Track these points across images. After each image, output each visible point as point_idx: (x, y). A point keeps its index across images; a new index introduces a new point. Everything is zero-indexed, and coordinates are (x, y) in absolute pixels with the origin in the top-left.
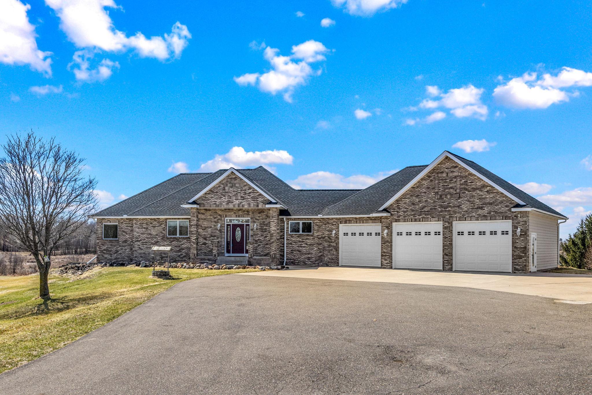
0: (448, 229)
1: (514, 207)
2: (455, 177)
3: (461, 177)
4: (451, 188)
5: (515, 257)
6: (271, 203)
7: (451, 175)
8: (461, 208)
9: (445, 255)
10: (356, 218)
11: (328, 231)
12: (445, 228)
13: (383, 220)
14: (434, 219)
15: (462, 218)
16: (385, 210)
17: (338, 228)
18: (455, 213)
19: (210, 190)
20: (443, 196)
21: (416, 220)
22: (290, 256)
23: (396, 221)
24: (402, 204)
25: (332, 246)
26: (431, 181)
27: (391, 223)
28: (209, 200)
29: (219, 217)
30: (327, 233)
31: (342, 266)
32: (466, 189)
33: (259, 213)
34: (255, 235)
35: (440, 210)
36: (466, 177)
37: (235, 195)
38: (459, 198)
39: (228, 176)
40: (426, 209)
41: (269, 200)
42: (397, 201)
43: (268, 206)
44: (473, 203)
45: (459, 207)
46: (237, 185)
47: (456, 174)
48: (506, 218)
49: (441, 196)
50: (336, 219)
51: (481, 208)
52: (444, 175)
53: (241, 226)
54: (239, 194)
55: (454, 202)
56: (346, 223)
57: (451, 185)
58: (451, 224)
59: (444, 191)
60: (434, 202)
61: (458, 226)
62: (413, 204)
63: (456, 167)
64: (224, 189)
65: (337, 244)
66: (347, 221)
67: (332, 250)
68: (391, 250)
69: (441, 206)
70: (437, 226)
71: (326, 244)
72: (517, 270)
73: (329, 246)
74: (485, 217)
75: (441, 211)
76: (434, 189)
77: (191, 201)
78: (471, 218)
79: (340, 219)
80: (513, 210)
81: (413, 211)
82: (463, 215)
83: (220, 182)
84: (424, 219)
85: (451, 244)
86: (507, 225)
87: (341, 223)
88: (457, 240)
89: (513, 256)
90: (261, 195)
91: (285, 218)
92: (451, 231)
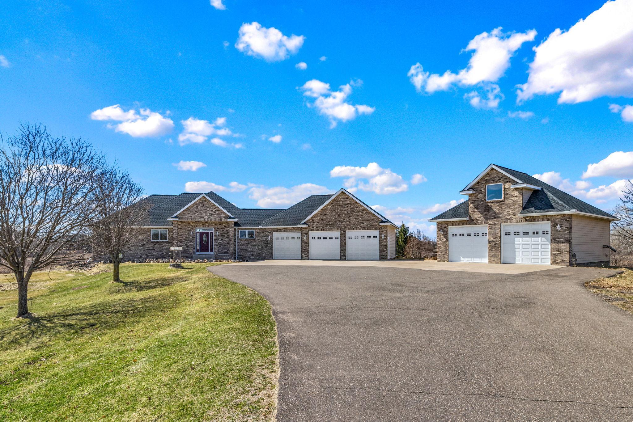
0: (343, 235)
1: (381, 222)
2: (347, 204)
3: (351, 204)
4: (345, 210)
5: (381, 251)
6: (230, 218)
7: (345, 203)
8: (351, 223)
9: (342, 250)
10: (284, 228)
11: (265, 236)
12: (341, 234)
13: (303, 230)
14: (335, 229)
15: (352, 229)
16: (305, 223)
17: (272, 234)
18: (348, 225)
19: (187, 208)
20: (341, 215)
21: (324, 230)
22: (240, 253)
23: (312, 230)
24: (315, 220)
25: (268, 246)
26: (333, 206)
27: (309, 231)
28: (186, 215)
29: (191, 227)
30: (264, 238)
31: (275, 259)
32: (354, 212)
33: (220, 224)
34: (217, 239)
35: (338, 223)
36: (354, 204)
37: (205, 212)
38: (350, 216)
39: (200, 199)
40: (330, 223)
41: (229, 216)
42: (312, 218)
43: (228, 220)
44: (357, 219)
45: (349, 222)
46: (207, 205)
47: (348, 202)
48: (376, 229)
49: (339, 215)
50: (271, 228)
51: (362, 223)
52: (341, 203)
53: (207, 234)
54: (208, 212)
55: (347, 219)
56: (277, 231)
57: (345, 209)
58: (345, 232)
59: (341, 212)
60: (335, 219)
61: (349, 233)
62: (322, 220)
63: (348, 198)
64: (197, 208)
65: (272, 245)
66: (278, 230)
67: (268, 249)
68: (309, 249)
69: (339, 221)
70: (337, 233)
71: (264, 245)
72: (382, 258)
73: (266, 246)
74: (364, 228)
75: (339, 224)
76: (335, 210)
77: (173, 216)
78: (357, 229)
79: (273, 228)
80: (380, 224)
81: (322, 224)
82: (352, 227)
83: (194, 203)
84: (329, 229)
85: (345, 244)
86: (376, 233)
87: (274, 231)
88: (348, 241)
89: (380, 250)
90: (223, 212)
91: (237, 228)
92: (345, 236)
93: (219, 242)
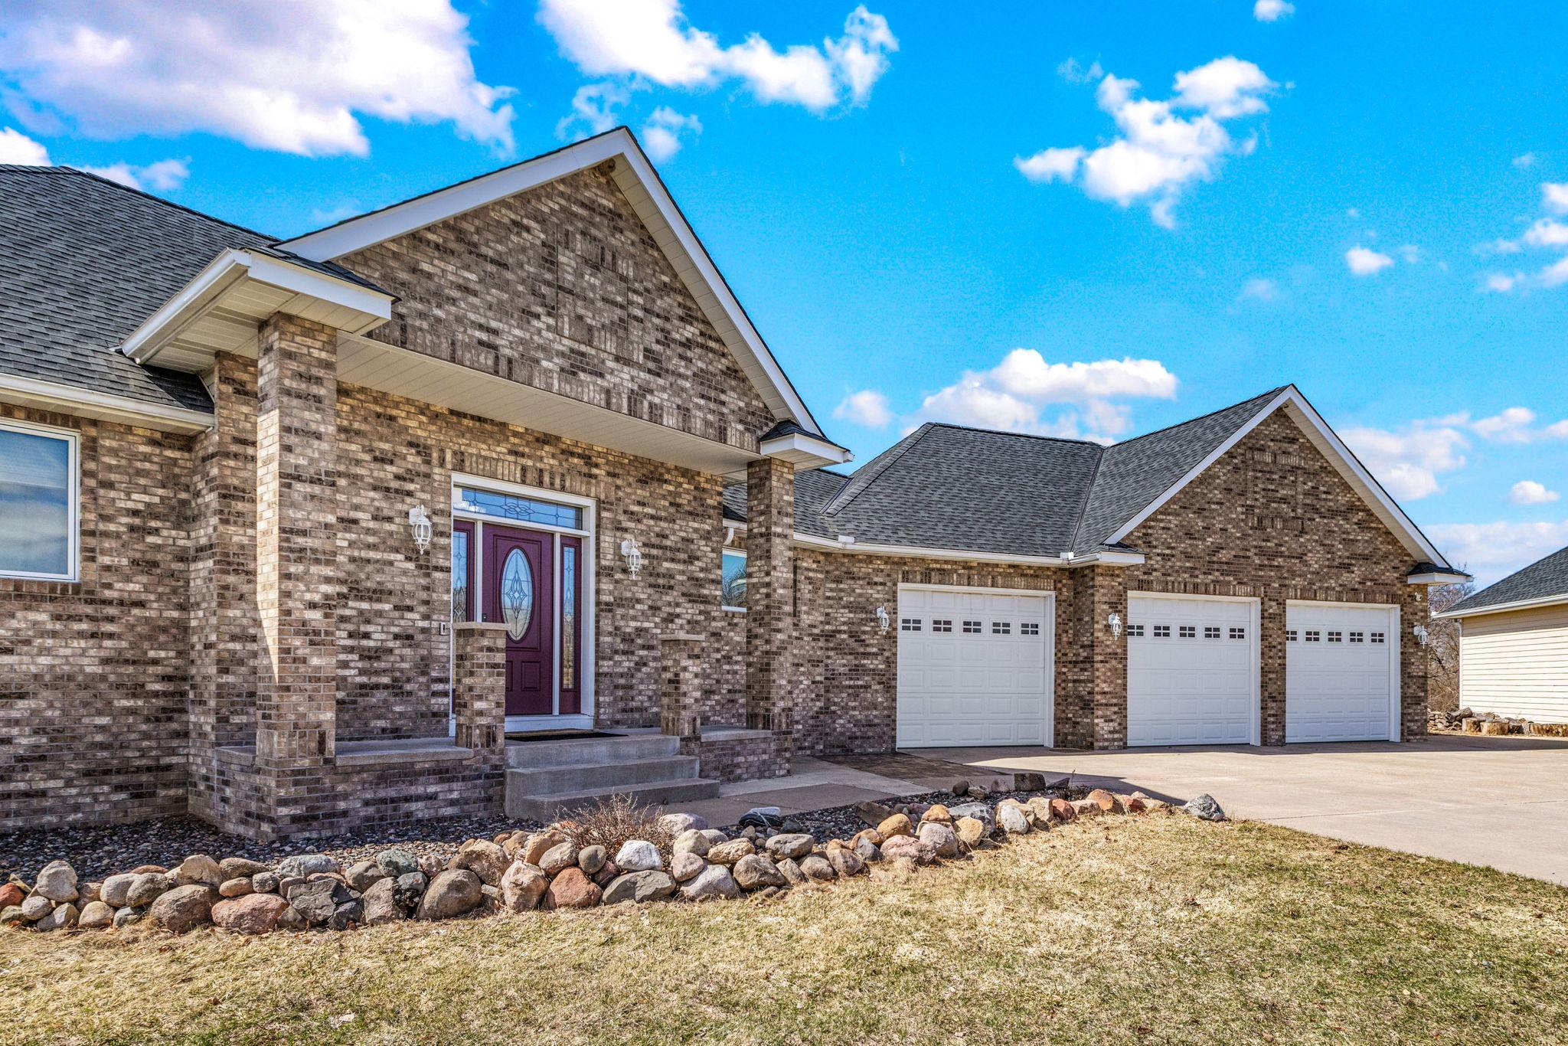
0: (1277, 620)
1: (1411, 573)
2: (1294, 470)
3: (1306, 472)
4: (1284, 500)
5: (1409, 702)
7: (1283, 460)
8: (1306, 564)
9: (1268, 697)
10: (966, 566)
11: (850, 607)
12: (1269, 618)
13: (1098, 580)
14: (1244, 589)
15: (1310, 594)
16: (1121, 545)
17: (893, 598)
18: (1293, 574)
20: (1267, 522)
21: (1196, 589)
23: (1140, 588)
24: (1157, 533)
25: (866, 671)
26: (1236, 469)
27: (1125, 592)
30: (845, 615)
32: (1317, 511)
35: (1257, 562)
36: (1315, 474)
38: (1303, 532)
40: (1224, 556)
44: (1330, 550)
45: (1300, 557)
47: (1294, 461)
49: (1259, 520)
50: (888, 560)
51: (1347, 567)
53: (536, 545)
55: (1291, 545)
56: (926, 578)
57: (1283, 492)
58: (1282, 604)
59: (1266, 506)
60: (1245, 536)
61: (1300, 615)
62: (1189, 535)
63: (1293, 441)
64: (549, 262)
65: (891, 662)
66: (930, 572)
67: (866, 687)
69: (1261, 552)
70: (1241, 611)
71: (840, 663)
72: (1412, 732)
73: (856, 670)
74: (1353, 594)
75: (1262, 567)
76: (1242, 494)
78: (1327, 594)
79: (902, 561)
80: (1410, 579)
81: (1188, 557)
82: (1312, 583)
84: (1218, 588)
85: (1283, 666)
86: (1386, 618)
87: (906, 579)
89: (1404, 698)
92: (1283, 629)
93: (639, 631)
